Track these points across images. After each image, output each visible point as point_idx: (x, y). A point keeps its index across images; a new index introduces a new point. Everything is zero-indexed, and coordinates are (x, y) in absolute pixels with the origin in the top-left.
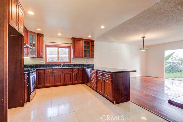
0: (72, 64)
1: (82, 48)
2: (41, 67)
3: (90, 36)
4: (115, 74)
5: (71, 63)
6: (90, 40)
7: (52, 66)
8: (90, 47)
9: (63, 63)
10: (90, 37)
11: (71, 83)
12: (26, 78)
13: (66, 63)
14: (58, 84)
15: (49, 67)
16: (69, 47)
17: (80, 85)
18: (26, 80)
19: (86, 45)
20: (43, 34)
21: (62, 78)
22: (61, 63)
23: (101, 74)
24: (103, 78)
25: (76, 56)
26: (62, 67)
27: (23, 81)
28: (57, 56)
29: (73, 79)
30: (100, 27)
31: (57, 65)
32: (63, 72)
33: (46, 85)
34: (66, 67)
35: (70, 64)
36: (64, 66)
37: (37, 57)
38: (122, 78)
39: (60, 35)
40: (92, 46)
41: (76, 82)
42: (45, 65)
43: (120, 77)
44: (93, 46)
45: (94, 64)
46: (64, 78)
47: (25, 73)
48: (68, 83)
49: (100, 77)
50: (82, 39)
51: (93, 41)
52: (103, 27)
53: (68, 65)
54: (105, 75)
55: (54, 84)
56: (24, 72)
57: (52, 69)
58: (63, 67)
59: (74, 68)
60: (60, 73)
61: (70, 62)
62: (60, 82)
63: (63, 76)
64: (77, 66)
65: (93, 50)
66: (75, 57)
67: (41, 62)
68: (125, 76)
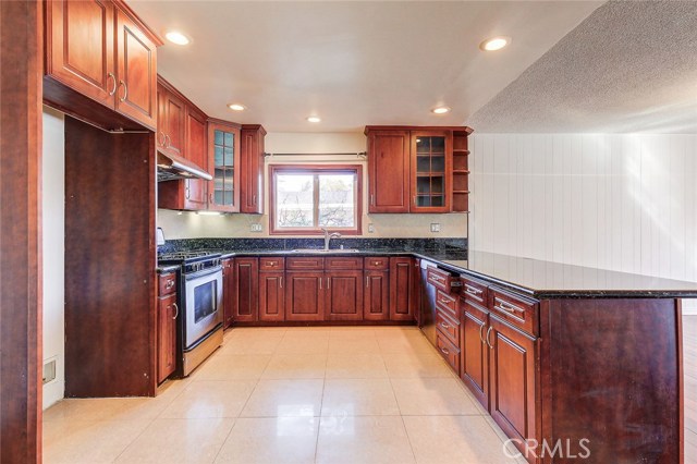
0: (369, 240)
1: (407, 168)
2: (253, 248)
3: (441, 111)
4: (558, 303)
5: (365, 235)
6: (446, 130)
7: (293, 243)
8: (449, 159)
9: (330, 232)
10: (441, 114)
11: (356, 316)
12: (163, 291)
13: (342, 232)
14: (305, 317)
15: (282, 249)
16: (356, 170)
17: (397, 330)
18: (162, 299)
19: (429, 153)
20: (260, 126)
21: (321, 293)
22: (322, 232)
23: (477, 294)
24: (488, 319)
25: (380, 203)
26: (326, 251)
27: (151, 300)
28: (310, 206)
29: (367, 300)
30: (482, 47)
31: (311, 243)
32: (324, 272)
33: (266, 316)
34: (342, 251)
35: (360, 237)
36: (334, 244)
37: (241, 211)
38: (612, 336)
39: (314, 120)
40: (455, 154)
41: (377, 316)
42: (268, 240)
43: (603, 328)
44: (461, 156)
45: (466, 241)
46: (329, 295)
47: (159, 272)
48: (343, 316)
49: (473, 310)
50: (409, 130)
51: (461, 135)
52: (496, 44)
53: (349, 243)
54: (499, 303)
55: (293, 317)
56: (157, 267)
57: (286, 256)
58: (331, 252)
59: (374, 256)
60: (314, 274)
61: (360, 231)
62: (313, 309)
63: (325, 286)
64: (390, 246)
65: (461, 176)
66: (376, 209)
67: (256, 230)
68: (639, 325)
